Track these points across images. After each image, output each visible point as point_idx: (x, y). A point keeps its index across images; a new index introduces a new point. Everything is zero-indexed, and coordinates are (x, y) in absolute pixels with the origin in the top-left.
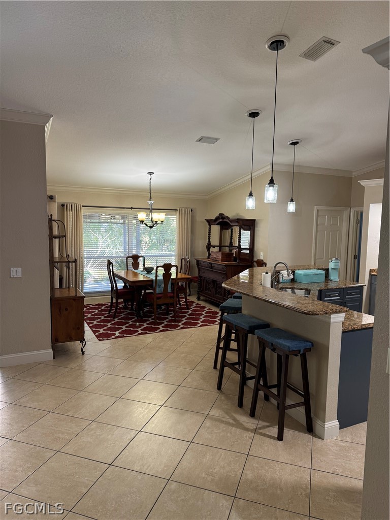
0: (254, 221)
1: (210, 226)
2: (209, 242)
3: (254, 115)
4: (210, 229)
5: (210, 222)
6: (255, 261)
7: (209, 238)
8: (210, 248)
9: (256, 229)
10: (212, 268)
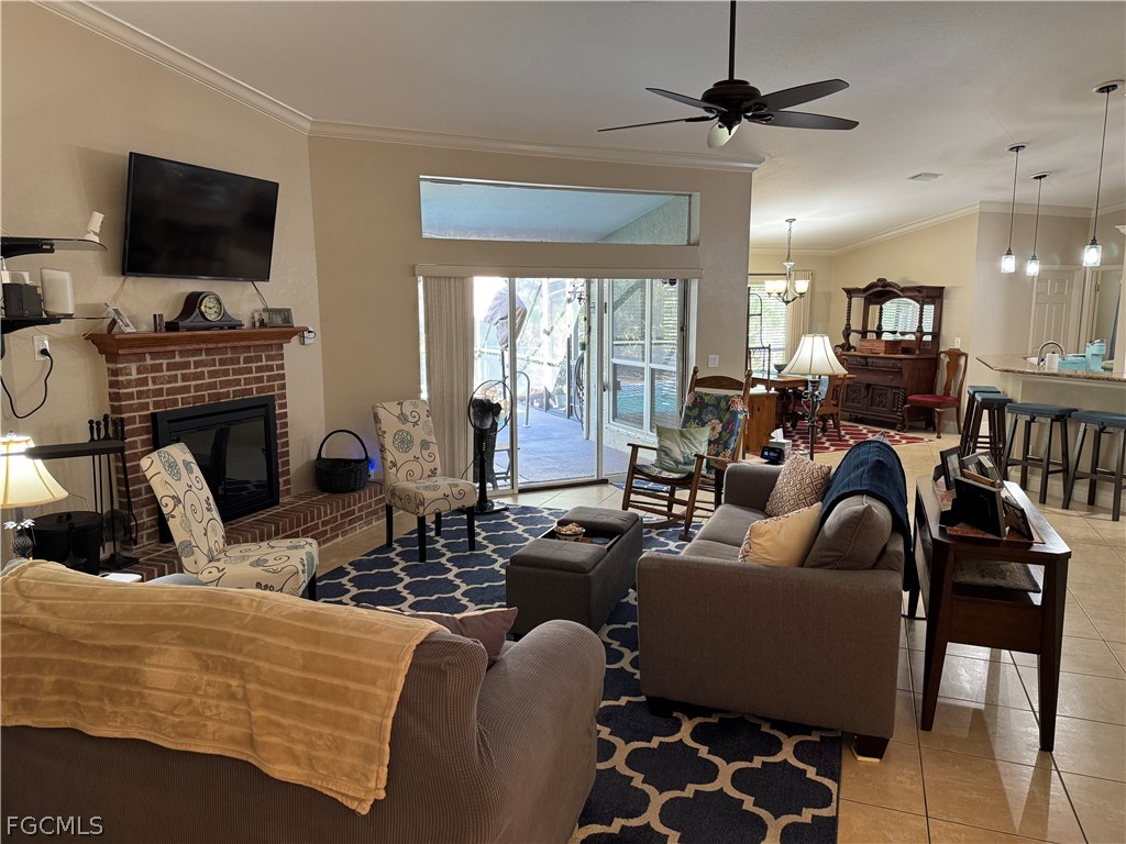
0: (941, 290)
1: (850, 299)
2: (848, 325)
3: (1017, 149)
4: (850, 304)
5: (850, 292)
6: (945, 352)
7: (849, 319)
8: (849, 335)
9: (945, 301)
10: (867, 365)
